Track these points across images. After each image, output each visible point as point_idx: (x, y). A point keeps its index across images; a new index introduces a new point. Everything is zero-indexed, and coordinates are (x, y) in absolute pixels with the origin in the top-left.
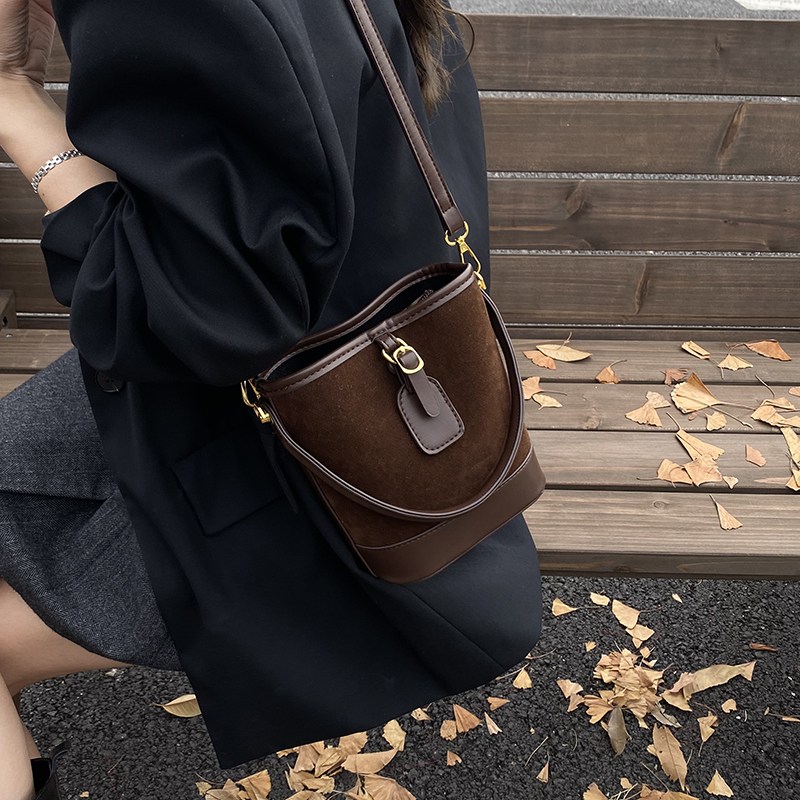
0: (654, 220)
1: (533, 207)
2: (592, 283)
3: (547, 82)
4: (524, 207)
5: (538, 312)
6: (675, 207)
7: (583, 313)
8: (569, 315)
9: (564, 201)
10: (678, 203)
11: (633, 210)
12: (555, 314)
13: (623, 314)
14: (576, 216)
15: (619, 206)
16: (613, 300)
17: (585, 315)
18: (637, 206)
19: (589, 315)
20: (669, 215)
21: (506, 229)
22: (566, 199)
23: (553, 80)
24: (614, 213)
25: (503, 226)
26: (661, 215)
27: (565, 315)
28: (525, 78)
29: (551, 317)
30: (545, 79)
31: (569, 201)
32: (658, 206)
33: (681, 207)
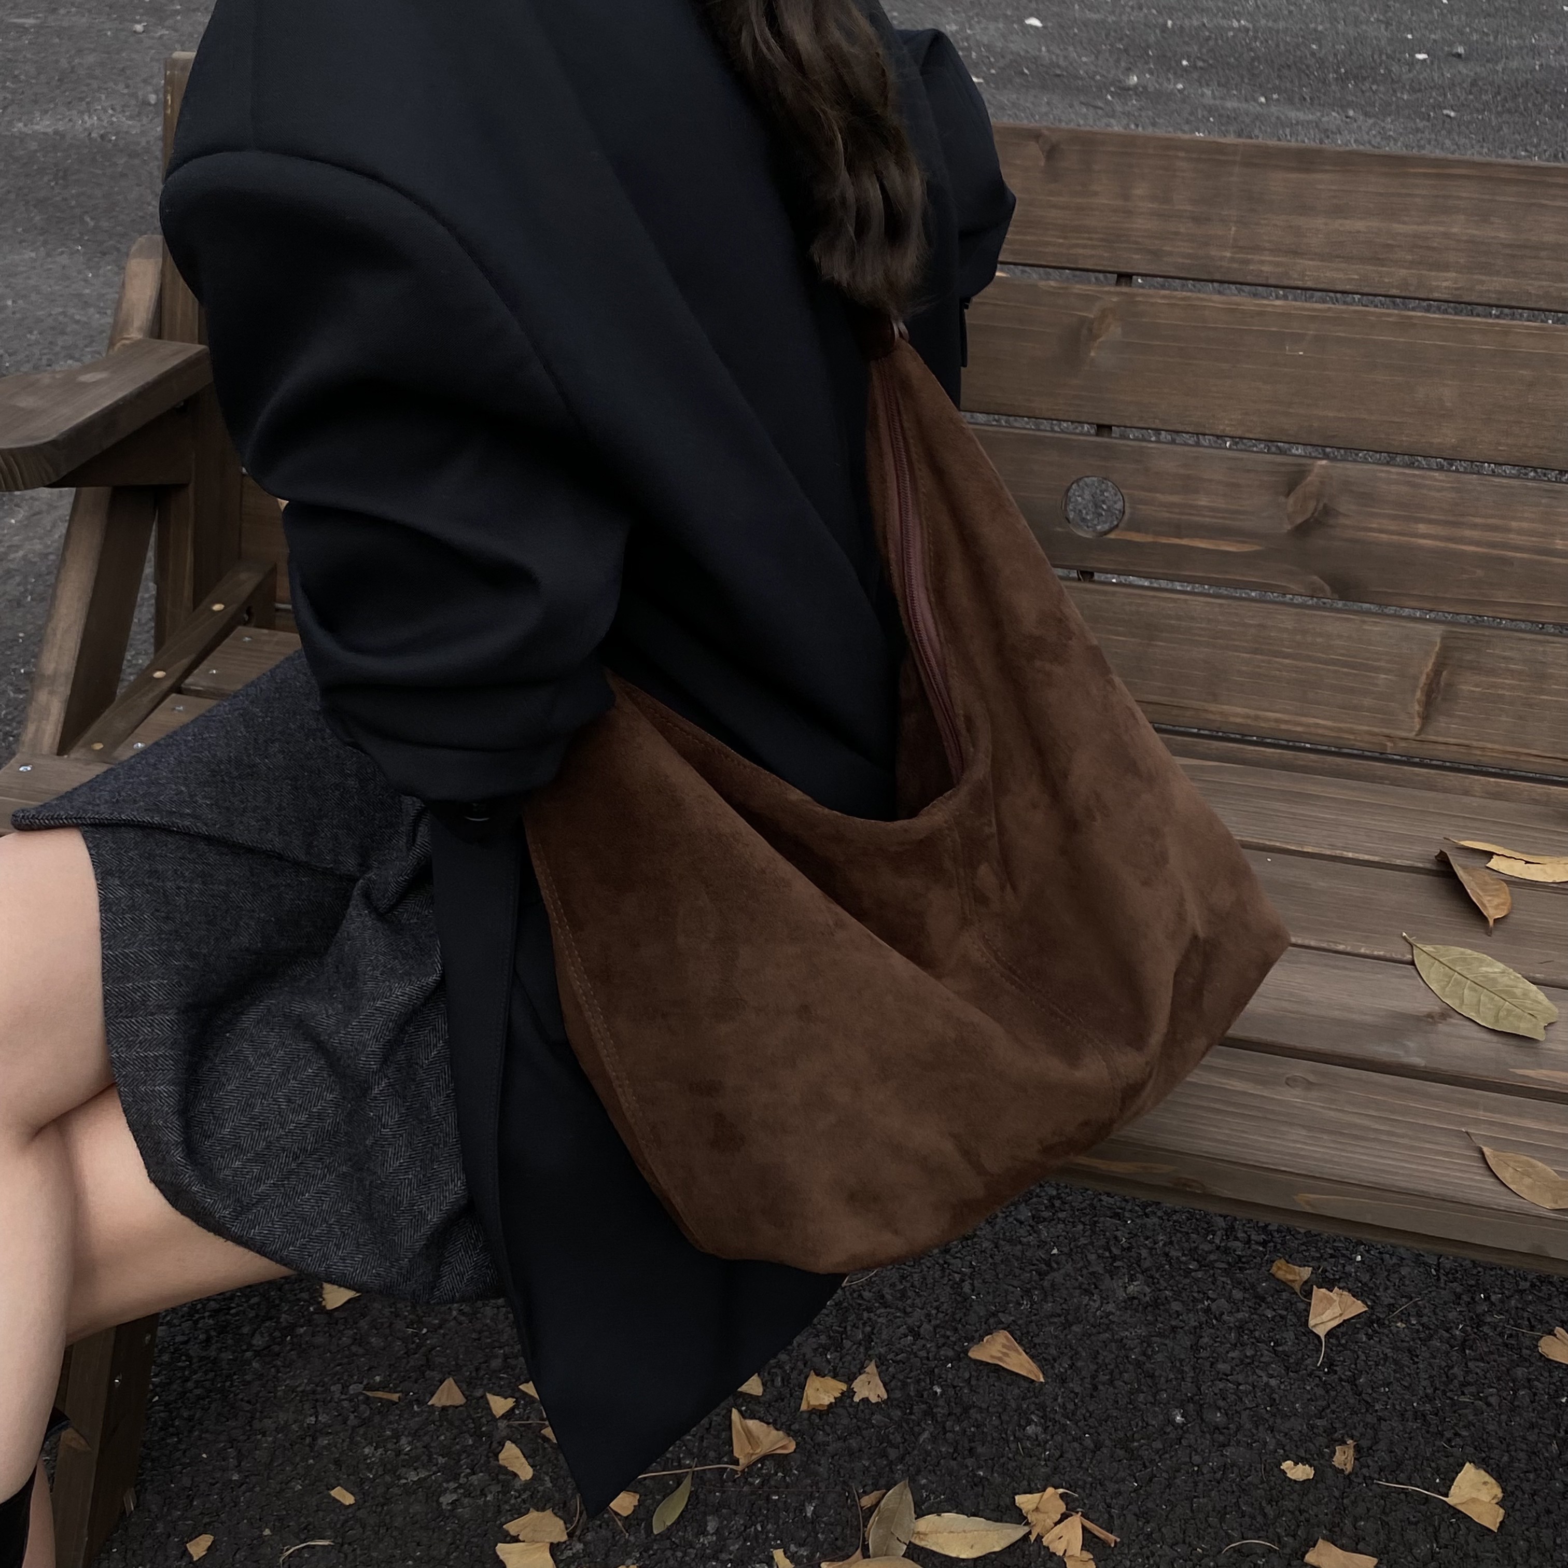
0: (1463, 554)
1: (1221, 503)
2: (1326, 662)
3: (1266, 268)
4: (1203, 501)
5: (1213, 707)
6: (1509, 530)
7: (1304, 720)
8: (1277, 721)
9: (1282, 499)
10: (1514, 524)
11: (1422, 528)
12: (1248, 717)
13: (1386, 731)
14: (1303, 530)
15: (1395, 518)
16: (1367, 702)
17: (1308, 725)
18: (1430, 522)
19: (1317, 725)
20: (1493, 545)
21: (1164, 540)
22: (1288, 495)
23: (1277, 264)
24: (1381, 531)
25: (1157, 534)
26: (1478, 543)
27: (1267, 720)
28: (1222, 258)
29: (1239, 720)
30: (1262, 262)
31: (1291, 500)
32: (1474, 526)
33: (1520, 532)
